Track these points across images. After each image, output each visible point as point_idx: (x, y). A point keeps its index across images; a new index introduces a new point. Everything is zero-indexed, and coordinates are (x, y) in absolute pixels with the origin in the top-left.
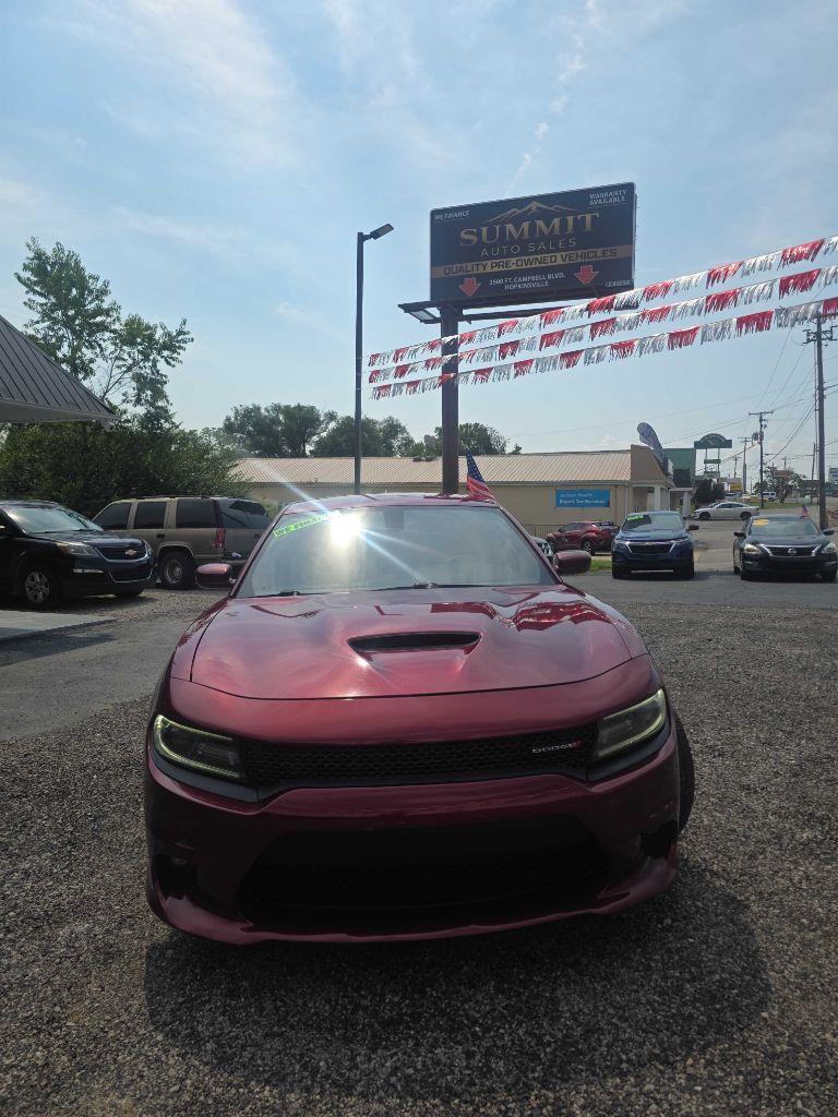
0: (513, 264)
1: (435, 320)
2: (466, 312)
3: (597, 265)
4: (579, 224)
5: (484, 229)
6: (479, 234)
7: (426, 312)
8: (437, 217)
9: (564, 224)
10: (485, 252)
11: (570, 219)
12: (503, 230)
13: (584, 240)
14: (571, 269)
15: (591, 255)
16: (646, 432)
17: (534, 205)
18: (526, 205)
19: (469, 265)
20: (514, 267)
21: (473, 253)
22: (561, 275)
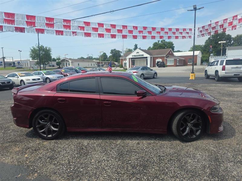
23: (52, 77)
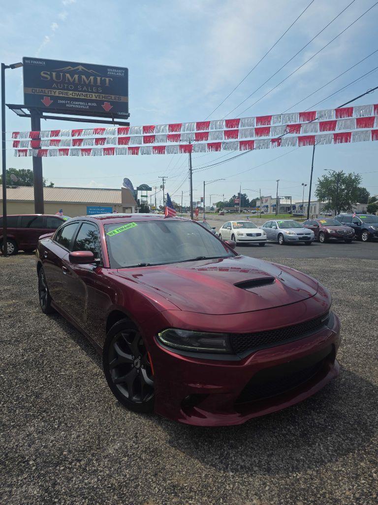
0: (70, 94)
1: (26, 115)
2: (44, 114)
3: (112, 103)
4: (103, 82)
5: (54, 74)
6: (51, 75)
7: (22, 110)
8: (26, 61)
9: (95, 80)
10: (54, 85)
11: (99, 78)
12: (64, 76)
13: (106, 90)
14: (100, 103)
15: (109, 98)
16: (127, 182)
17: (81, 68)
18: (77, 66)
19: (47, 91)
20: (71, 96)
21: (49, 85)
22: (95, 104)
23: (288, 232)
